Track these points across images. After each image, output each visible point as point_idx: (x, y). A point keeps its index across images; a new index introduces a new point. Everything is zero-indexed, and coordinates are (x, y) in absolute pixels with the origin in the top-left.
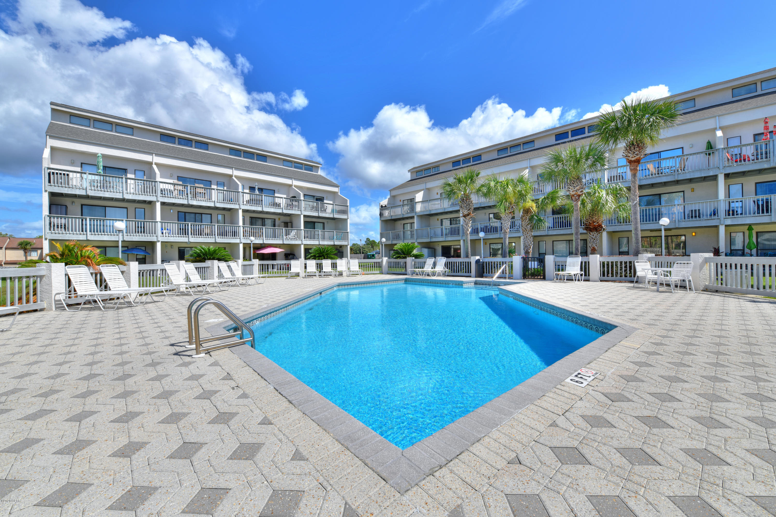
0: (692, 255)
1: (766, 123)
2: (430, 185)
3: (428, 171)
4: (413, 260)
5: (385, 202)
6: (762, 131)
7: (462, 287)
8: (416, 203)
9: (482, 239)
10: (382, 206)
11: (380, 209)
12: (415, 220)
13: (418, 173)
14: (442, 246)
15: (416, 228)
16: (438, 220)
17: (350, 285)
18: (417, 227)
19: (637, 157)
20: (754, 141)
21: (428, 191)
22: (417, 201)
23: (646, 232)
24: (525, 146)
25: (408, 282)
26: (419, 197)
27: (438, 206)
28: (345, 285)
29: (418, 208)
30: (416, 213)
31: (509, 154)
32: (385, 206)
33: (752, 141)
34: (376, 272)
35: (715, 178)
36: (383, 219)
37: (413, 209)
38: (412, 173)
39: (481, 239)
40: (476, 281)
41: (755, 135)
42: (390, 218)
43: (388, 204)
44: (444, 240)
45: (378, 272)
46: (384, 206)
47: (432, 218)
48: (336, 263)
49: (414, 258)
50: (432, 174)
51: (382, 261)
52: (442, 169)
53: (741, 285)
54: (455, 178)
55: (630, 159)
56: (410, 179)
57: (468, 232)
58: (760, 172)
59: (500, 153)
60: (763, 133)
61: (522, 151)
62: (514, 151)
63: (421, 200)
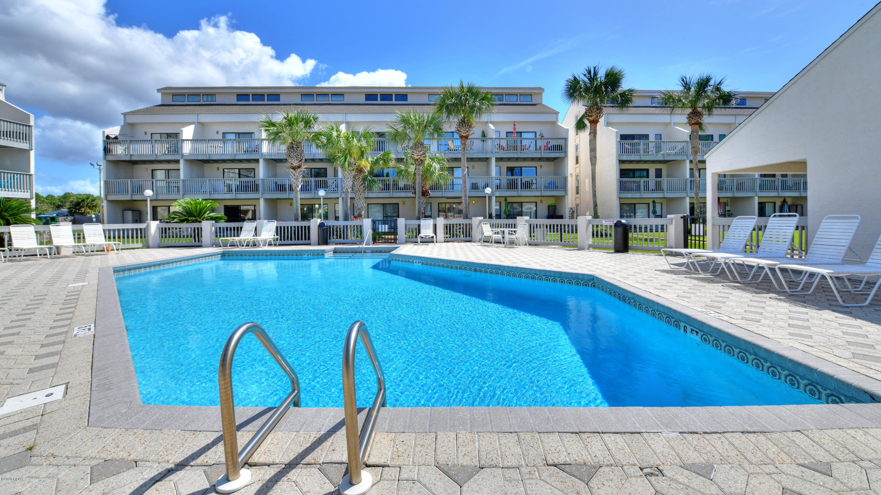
0: (473, 218)
1: (515, 125)
2: (204, 118)
3: (196, 98)
4: (213, 224)
5: (114, 131)
6: (512, 130)
7: (324, 258)
8: (183, 140)
9: (322, 198)
10: (108, 137)
11: (104, 141)
12: (182, 165)
13: (175, 97)
14: (225, 206)
15: (182, 177)
16: (218, 169)
17: (135, 269)
18: (184, 176)
19: (467, 134)
20: (507, 136)
21: (201, 126)
22: (184, 138)
23: (444, 199)
24: (334, 98)
25: (227, 257)
26: (188, 132)
27: (220, 151)
28: (124, 271)
29: (187, 149)
30: (182, 155)
31: (315, 102)
32: (116, 138)
33: (505, 137)
34: (135, 245)
35: (486, 160)
36: (110, 158)
37: (177, 149)
38: (163, 94)
39: (320, 199)
40: (335, 249)
41: (507, 133)
42: (128, 158)
43: (120, 135)
44: (234, 197)
45: (140, 245)
46: (113, 136)
47: (207, 166)
48: (82, 231)
49: (214, 222)
50: (202, 103)
51: (148, 226)
52: (219, 100)
53: (544, 240)
54: (285, 118)
55: (462, 134)
56: (160, 103)
57: (298, 189)
58: (509, 159)
59: (304, 98)
60: (512, 132)
61: (330, 102)
62: (321, 100)
63: (191, 138)
